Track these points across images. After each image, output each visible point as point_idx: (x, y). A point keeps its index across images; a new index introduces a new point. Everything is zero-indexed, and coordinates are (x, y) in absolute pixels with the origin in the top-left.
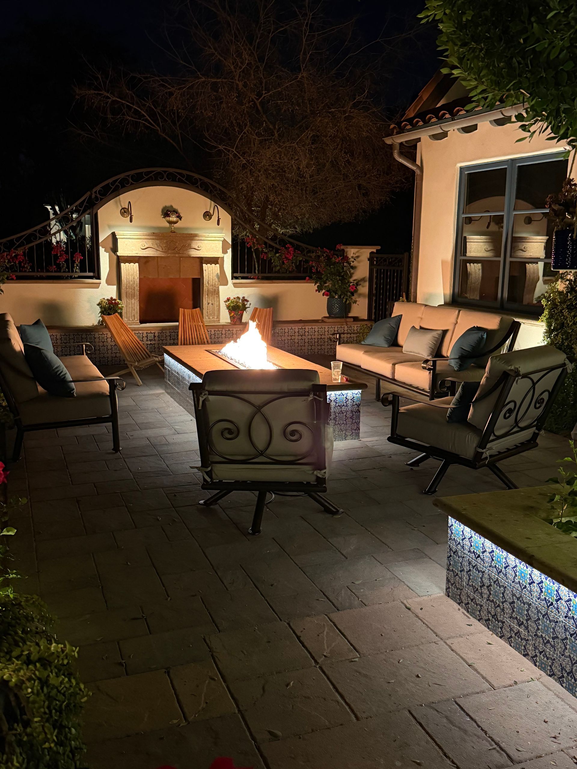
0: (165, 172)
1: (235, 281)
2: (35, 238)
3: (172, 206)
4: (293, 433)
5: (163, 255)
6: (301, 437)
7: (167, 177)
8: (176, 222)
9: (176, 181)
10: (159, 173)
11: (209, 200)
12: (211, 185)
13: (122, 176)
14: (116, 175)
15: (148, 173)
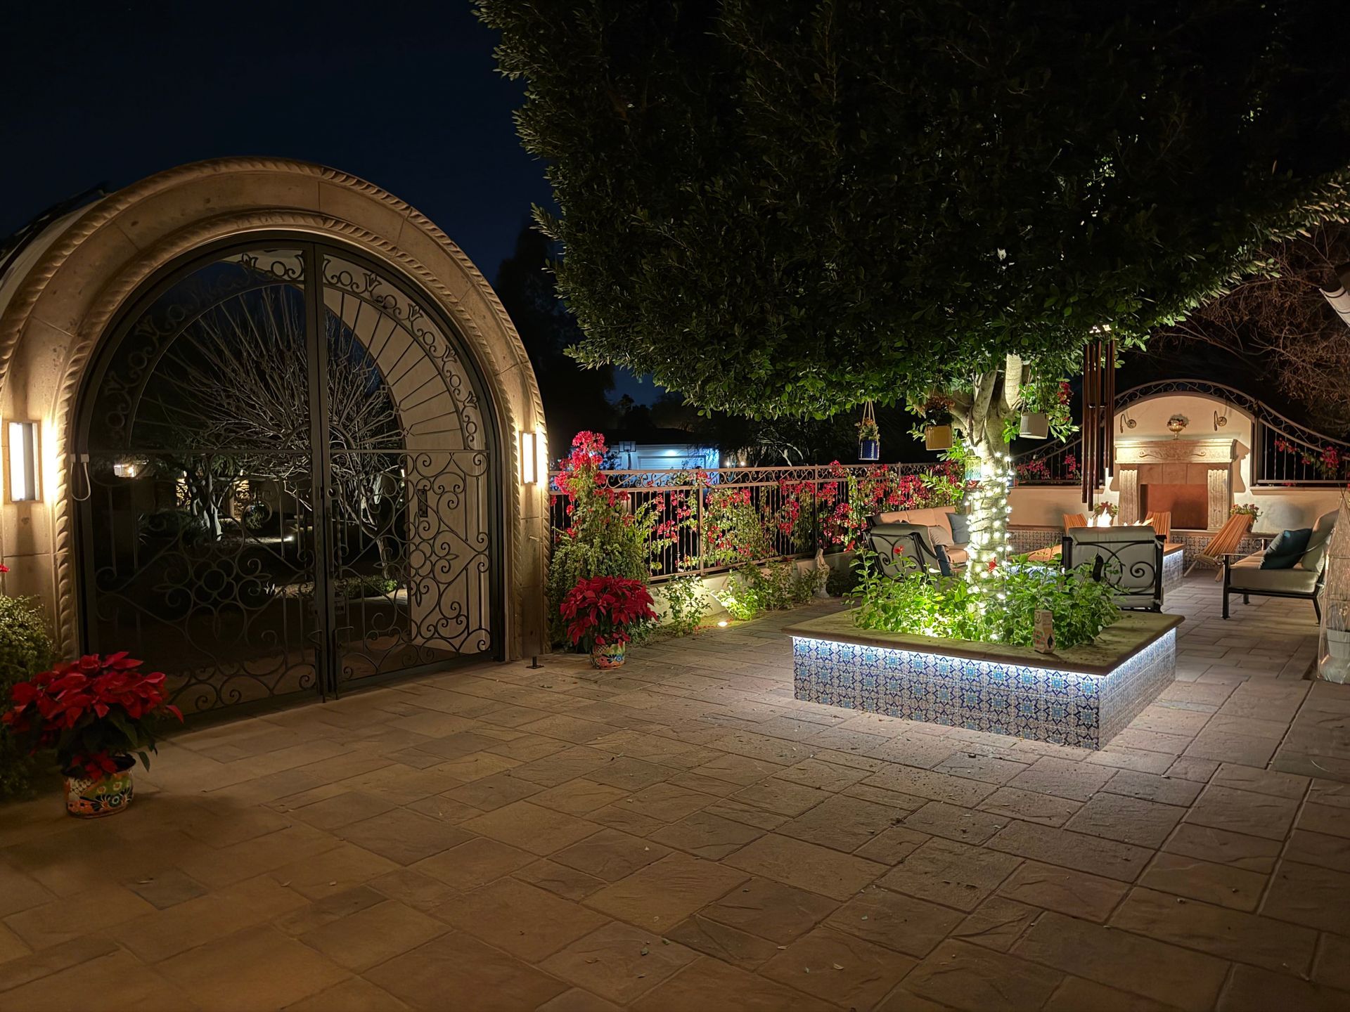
0: (1174, 383)
1: (1253, 488)
2: (1053, 451)
3: (1181, 415)
4: (1137, 571)
5: (1161, 461)
6: (1144, 574)
7: (1177, 387)
8: (1180, 430)
9: (1186, 390)
10: (1168, 385)
11: (1224, 406)
12: (1227, 390)
13: (1130, 391)
14: (1123, 391)
15: (1156, 386)
